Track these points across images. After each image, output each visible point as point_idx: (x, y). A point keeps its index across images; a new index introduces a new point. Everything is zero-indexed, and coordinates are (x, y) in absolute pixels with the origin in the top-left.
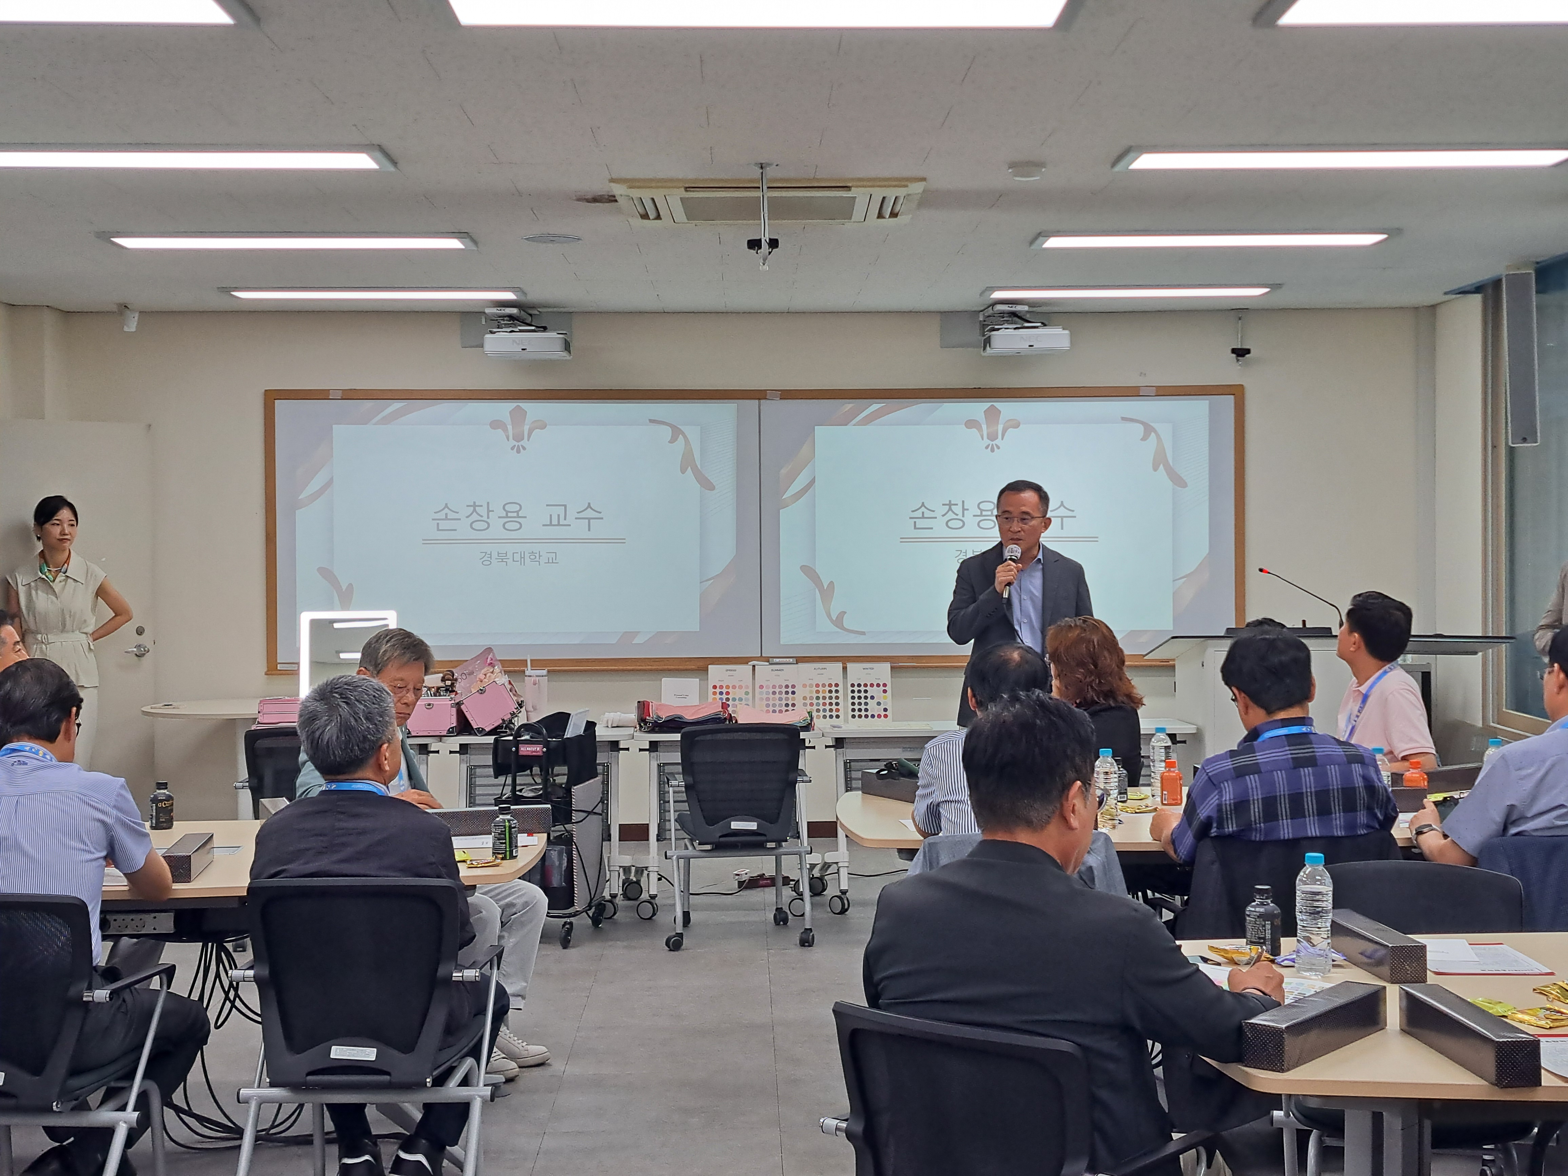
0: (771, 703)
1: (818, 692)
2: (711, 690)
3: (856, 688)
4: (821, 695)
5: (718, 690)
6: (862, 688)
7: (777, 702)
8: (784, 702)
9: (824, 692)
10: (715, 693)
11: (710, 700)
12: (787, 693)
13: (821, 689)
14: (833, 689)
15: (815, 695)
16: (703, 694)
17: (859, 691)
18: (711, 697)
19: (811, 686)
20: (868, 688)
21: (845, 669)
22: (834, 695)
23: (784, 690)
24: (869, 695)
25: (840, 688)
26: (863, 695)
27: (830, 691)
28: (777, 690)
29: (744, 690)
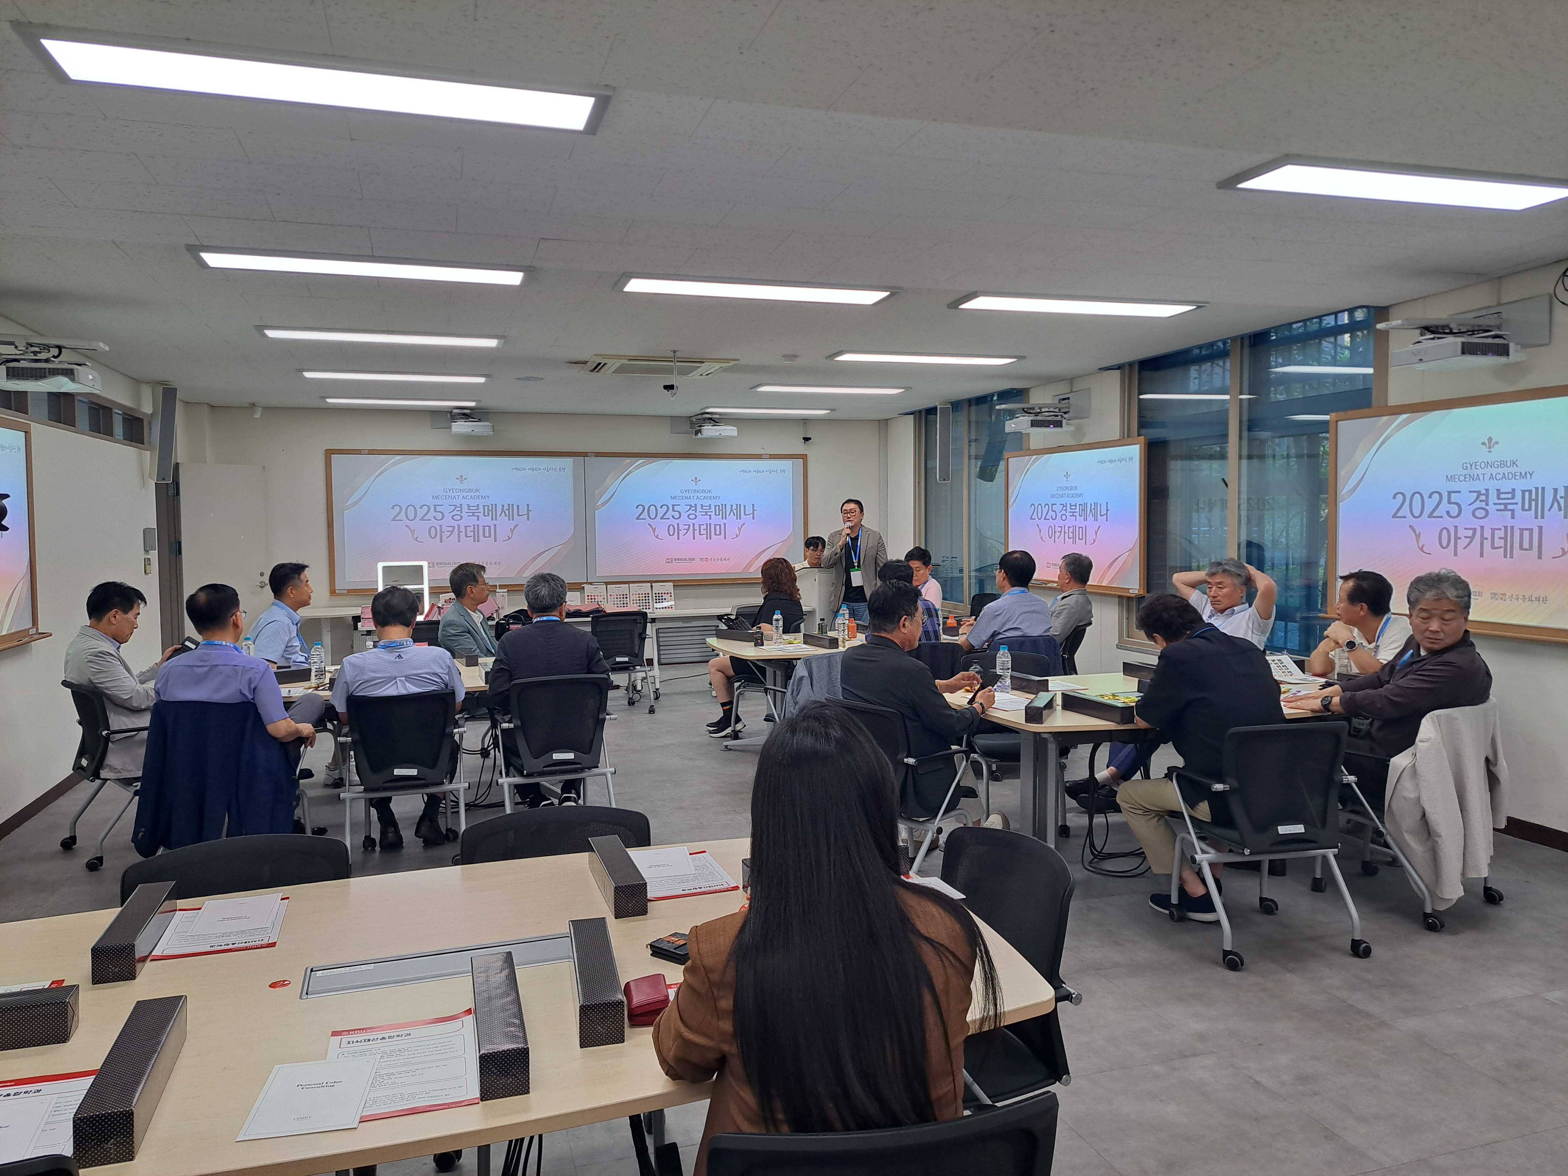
0: (616, 603)
1: (639, 597)
2: (586, 598)
3: (657, 595)
4: (641, 599)
5: (590, 598)
6: (660, 595)
7: (619, 602)
8: (622, 602)
9: (642, 597)
10: (588, 599)
11: (586, 603)
12: (623, 598)
13: (641, 596)
14: (647, 595)
15: (638, 599)
16: (583, 600)
17: (659, 596)
18: (586, 601)
19: (636, 594)
20: (663, 595)
21: (652, 586)
22: (647, 598)
23: (622, 597)
24: (663, 598)
25: (650, 595)
26: (660, 598)
27: (645, 597)
28: (619, 597)
29: (602, 597)
